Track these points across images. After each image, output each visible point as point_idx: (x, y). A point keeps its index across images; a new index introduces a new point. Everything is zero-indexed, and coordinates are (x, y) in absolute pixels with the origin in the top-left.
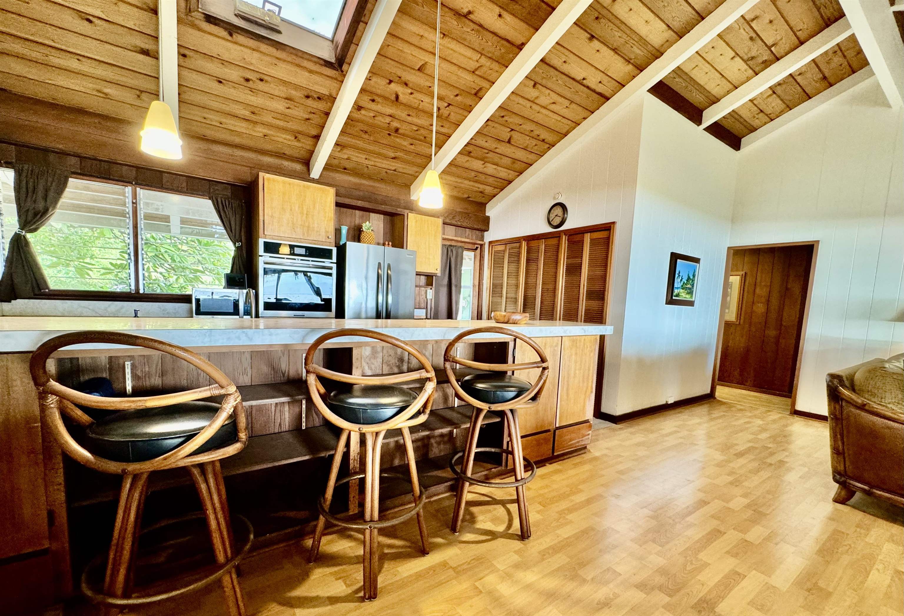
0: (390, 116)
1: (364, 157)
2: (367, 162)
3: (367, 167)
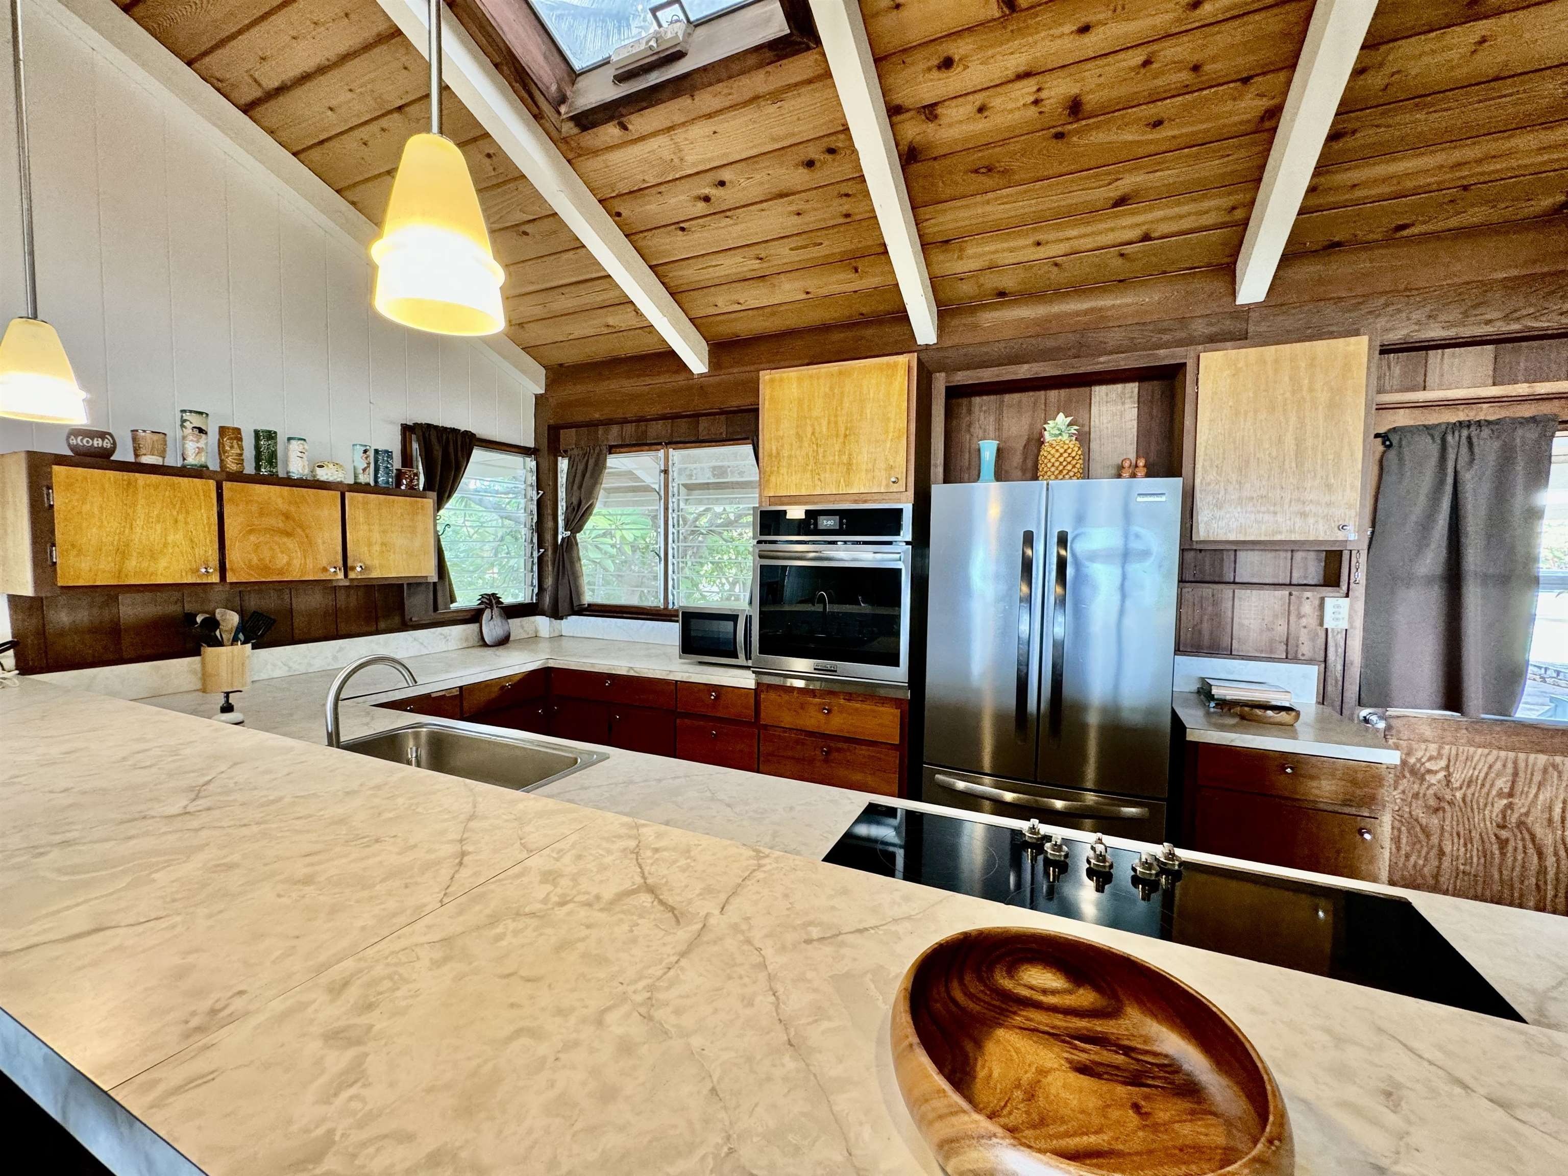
0: (1027, 75)
1: (1030, 241)
2: (1042, 252)
3: (1056, 265)
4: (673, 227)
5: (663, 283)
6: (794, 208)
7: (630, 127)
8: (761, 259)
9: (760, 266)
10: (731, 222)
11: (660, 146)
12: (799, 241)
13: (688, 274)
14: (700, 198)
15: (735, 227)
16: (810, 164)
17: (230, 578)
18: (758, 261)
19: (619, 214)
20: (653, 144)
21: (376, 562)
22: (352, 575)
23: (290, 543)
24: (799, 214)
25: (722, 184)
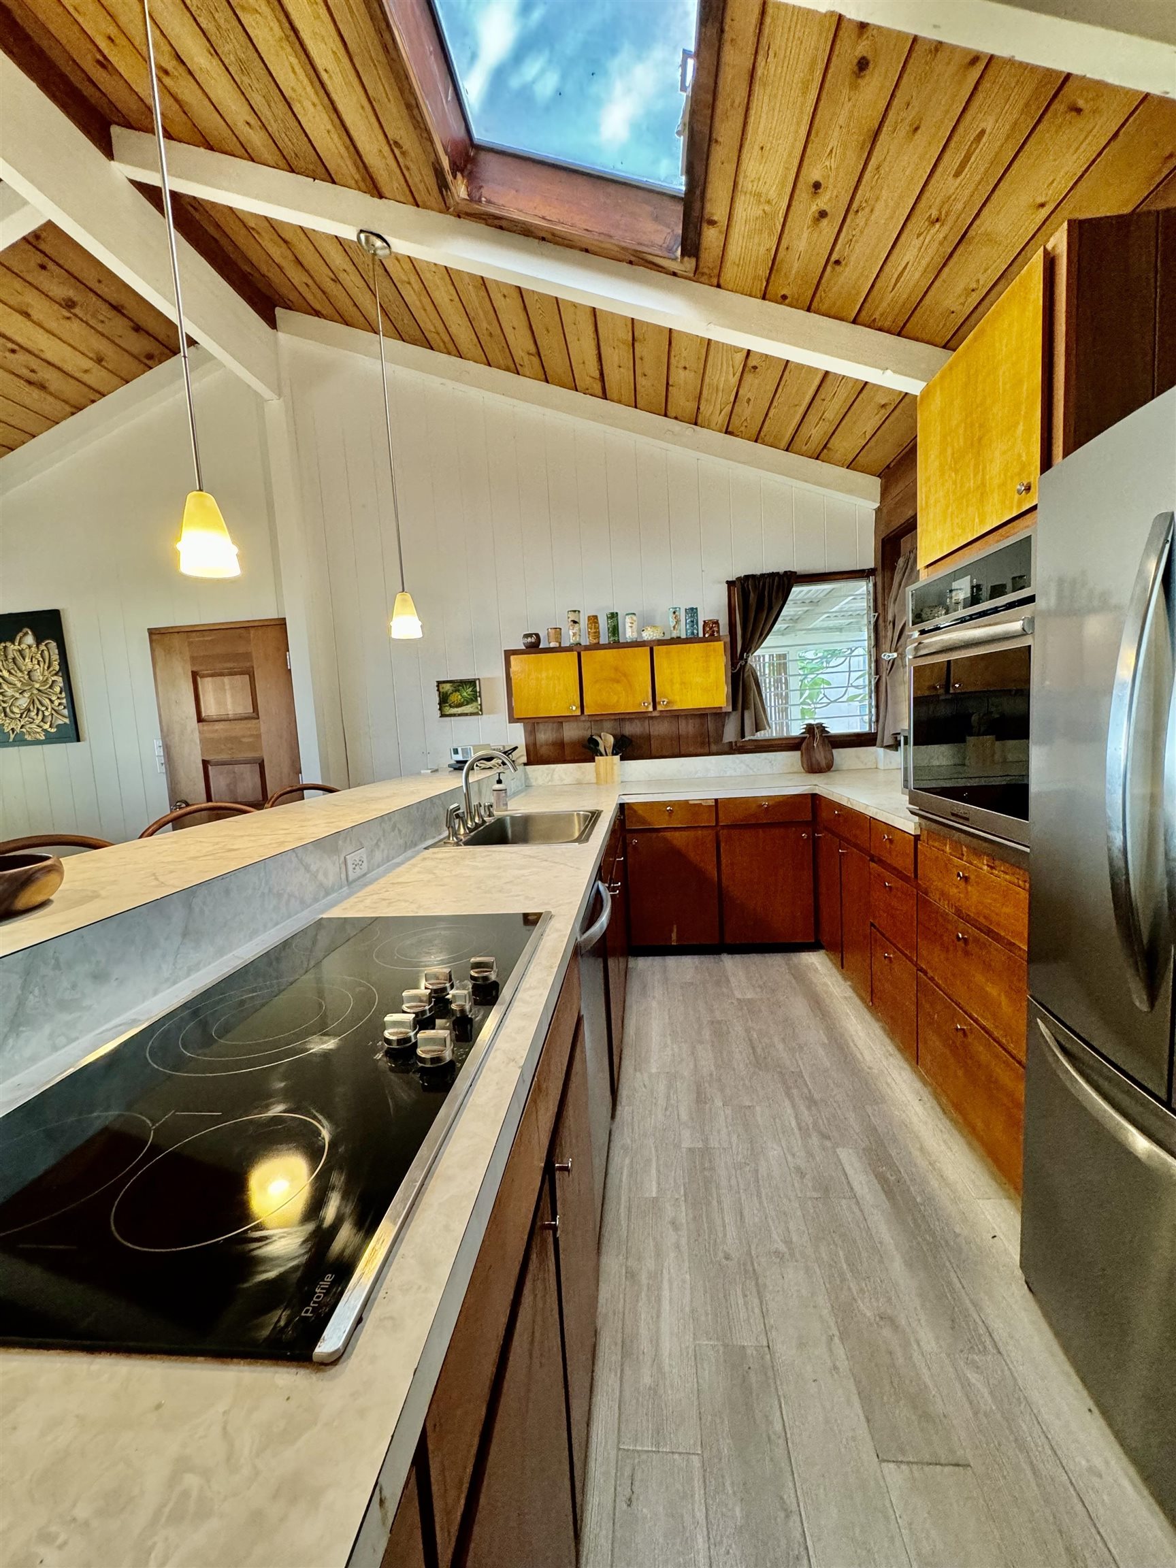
4: (829, 268)
5: (880, 330)
6: (903, 130)
7: (715, 218)
8: (937, 220)
9: (946, 229)
10: (867, 210)
11: (746, 210)
12: (952, 160)
13: (890, 300)
14: (818, 220)
15: (876, 213)
16: (863, 65)
17: (586, 712)
18: (937, 225)
19: (784, 297)
20: (740, 213)
21: (677, 698)
22: (659, 708)
23: (619, 687)
24: (917, 129)
25: (817, 186)
